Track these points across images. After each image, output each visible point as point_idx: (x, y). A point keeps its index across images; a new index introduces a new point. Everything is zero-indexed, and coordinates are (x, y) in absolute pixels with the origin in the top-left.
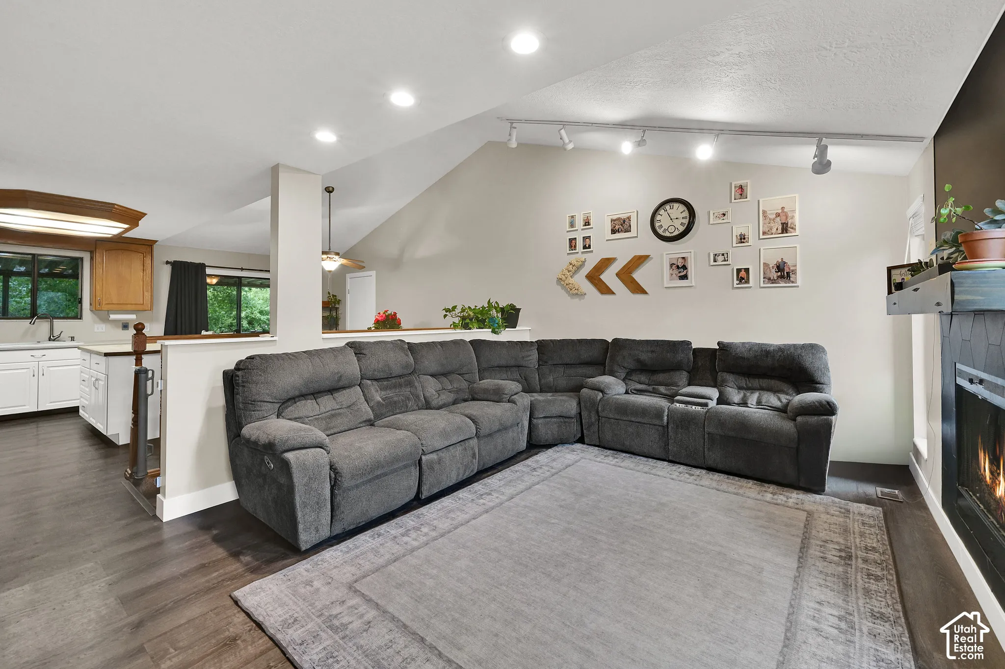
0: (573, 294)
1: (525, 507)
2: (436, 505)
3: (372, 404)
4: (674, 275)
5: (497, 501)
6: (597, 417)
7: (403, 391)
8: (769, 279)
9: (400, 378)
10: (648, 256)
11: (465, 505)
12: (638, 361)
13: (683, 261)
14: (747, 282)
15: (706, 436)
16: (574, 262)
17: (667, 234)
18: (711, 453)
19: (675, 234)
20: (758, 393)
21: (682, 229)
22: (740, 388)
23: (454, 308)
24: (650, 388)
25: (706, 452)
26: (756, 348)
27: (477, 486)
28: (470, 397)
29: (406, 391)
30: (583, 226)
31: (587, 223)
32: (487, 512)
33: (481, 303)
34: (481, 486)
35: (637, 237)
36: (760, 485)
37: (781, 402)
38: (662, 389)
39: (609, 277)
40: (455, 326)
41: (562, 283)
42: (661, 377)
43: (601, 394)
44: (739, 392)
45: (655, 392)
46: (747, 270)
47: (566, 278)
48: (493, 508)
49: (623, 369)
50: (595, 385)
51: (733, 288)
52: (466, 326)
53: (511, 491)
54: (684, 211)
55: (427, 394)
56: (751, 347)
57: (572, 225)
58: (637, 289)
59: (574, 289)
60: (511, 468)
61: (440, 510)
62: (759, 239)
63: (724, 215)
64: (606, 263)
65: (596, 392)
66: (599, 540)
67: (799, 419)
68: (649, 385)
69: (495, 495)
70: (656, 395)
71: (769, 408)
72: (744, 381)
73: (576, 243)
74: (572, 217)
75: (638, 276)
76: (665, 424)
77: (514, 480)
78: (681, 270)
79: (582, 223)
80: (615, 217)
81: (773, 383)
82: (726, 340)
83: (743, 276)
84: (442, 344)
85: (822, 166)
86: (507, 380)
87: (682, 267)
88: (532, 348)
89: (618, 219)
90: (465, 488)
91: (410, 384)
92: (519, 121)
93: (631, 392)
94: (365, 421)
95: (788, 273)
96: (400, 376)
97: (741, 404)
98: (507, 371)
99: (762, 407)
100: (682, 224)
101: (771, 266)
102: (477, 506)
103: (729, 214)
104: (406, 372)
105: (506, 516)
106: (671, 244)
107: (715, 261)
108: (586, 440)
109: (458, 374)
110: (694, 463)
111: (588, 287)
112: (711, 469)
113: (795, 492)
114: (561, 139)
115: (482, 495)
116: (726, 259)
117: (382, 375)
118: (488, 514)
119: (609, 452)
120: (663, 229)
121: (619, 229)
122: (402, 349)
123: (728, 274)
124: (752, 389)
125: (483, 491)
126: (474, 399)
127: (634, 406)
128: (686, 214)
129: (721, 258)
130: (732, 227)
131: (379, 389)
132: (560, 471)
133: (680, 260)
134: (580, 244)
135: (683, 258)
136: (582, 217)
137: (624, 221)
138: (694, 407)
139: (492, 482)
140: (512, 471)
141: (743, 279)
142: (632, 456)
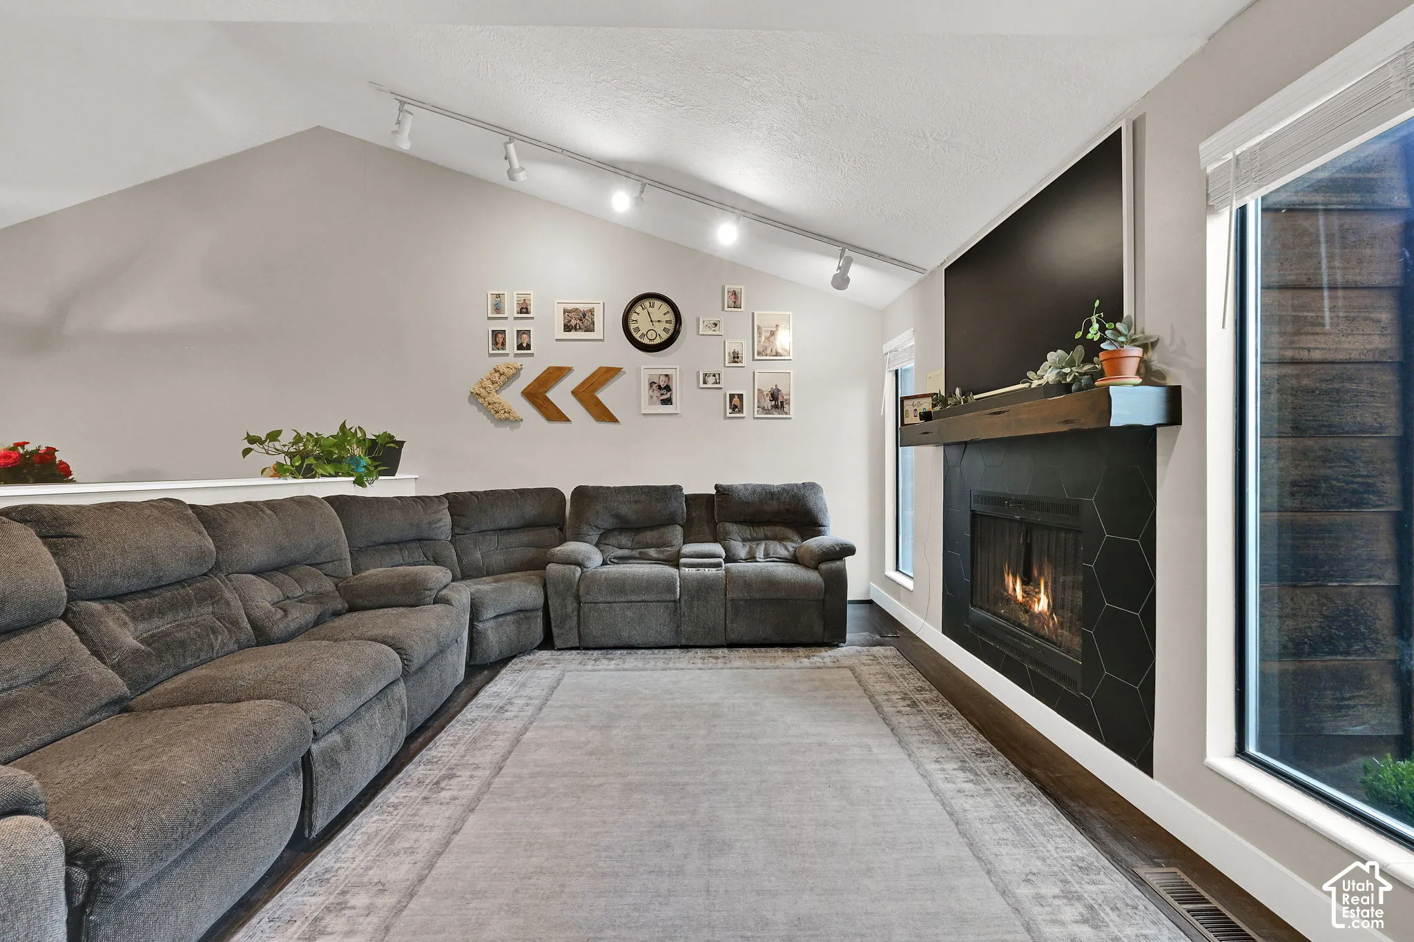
0: (500, 420)
1: (533, 775)
2: (349, 837)
3: (116, 658)
4: (655, 398)
5: (476, 783)
6: (575, 605)
7: (196, 614)
8: (764, 408)
9: (184, 587)
10: (619, 370)
11: (414, 815)
12: (617, 516)
13: (667, 379)
14: (741, 411)
15: (729, 605)
16: (503, 369)
17: (646, 341)
18: (735, 625)
19: (656, 342)
20: (764, 544)
21: (665, 336)
22: (744, 540)
23: (274, 436)
24: (636, 553)
25: (729, 625)
26: (759, 490)
27: (413, 770)
28: (346, 605)
29: (205, 613)
30: (518, 313)
31: (524, 309)
32: (472, 810)
33: (329, 430)
34: (422, 767)
35: (602, 340)
36: (789, 651)
37: (788, 551)
38: (652, 552)
39: (560, 395)
40: (279, 471)
41: (481, 400)
42: (649, 536)
43: (579, 569)
44: (744, 545)
45: (644, 558)
46: (741, 396)
47: (489, 393)
48: (478, 798)
49: (595, 531)
50: (569, 556)
51: (726, 418)
52: (308, 472)
53: (488, 757)
54: (668, 312)
55: (258, 613)
56: (755, 489)
57: (498, 308)
58: (603, 414)
59: (502, 412)
60: (459, 717)
61: (366, 844)
62: (754, 359)
63: (716, 325)
64: (555, 375)
65: (573, 567)
66: (683, 785)
67: (823, 566)
68: (632, 549)
69: (464, 774)
70: (646, 562)
71: (778, 560)
72: (748, 531)
73: (504, 339)
74: (498, 296)
75: (605, 396)
76: (678, 597)
77: (479, 737)
78: (664, 391)
79: (516, 309)
80: (569, 307)
81: (779, 530)
82: (725, 482)
83: (736, 404)
84: (270, 504)
85: (841, 281)
86: (402, 565)
87: (664, 388)
88: (442, 507)
89: (576, 310)
90: (393, 783)
91: (211, 596)
92: (421, 104)
93: (610, 561)
94: (106, 705)
95: (782, 403)
96: (180, 582)
97: (749, 559)
98: (401, 550)
99: (771, 559)
100: (665, 329)
101: (765, 394)
102: (444, 807)
103: (722, 325)
104: (197, 570)
105: (514, 804)
106: (652, 356)
107: (705, 382)
108: (558, 643)
109: (307, 565)
110: (713, 642)
111: (525, 410)
112: (732, 645)
113: (823, 649)
114: (506, 158)
115: (437, 783)
116: (718, 380)
117: (134, 584)
118: (476, 811)
119: (596, 653)
120: (640, 333)
121: (576, 326)
122: (183, 518)
123: (718, 401)
124: (757, 540)
125: (435, 774)
126: (352, 609)
127: (634, 579)
128: (671, 317)
129: (711, 379)
130: (725, 342)
131: (127, 619)
132: (547, 700)
133: (663, 378)
134: (511, 341)
135: (667, 376)
136: (515, 299)
137: (584, 315)
138: (707, 569)
139: (439, 752)
140: (464, 724)
141: (736, 407)
142: (629, 651)
